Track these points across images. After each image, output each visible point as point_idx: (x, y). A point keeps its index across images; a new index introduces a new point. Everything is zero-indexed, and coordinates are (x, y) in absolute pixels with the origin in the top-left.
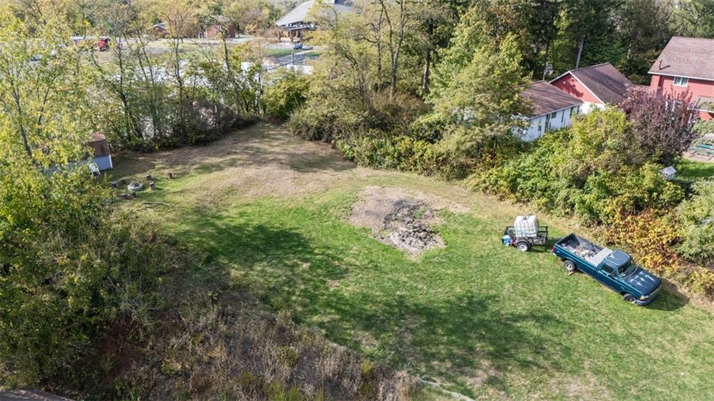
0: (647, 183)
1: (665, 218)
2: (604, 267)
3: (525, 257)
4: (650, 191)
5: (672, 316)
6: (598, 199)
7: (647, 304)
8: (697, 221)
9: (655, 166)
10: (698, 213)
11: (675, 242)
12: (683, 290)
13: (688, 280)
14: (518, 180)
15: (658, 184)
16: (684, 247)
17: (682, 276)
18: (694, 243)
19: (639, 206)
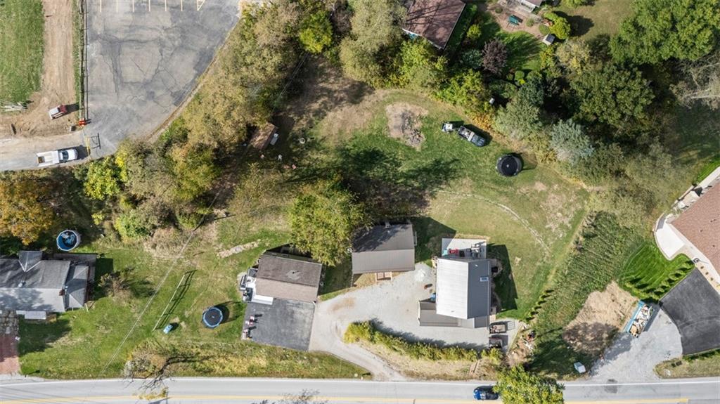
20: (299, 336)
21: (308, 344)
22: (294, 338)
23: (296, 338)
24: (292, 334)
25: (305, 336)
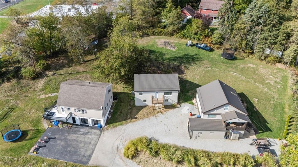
0: (207, 33)
1: (210, 38)
2: (203, 47)
3: (191, 48)
4: (207, 34)
5: (213, 52)
6: (200, 36)
7: (210, 51)
8: (215, 38)
9: (207, 29)
10: (215, 36)
11: (212, 41)
12: (214, 49)
13: (214, 47)
14: (185, 35)
15: (208, 32)
16: (213, 42)
17: (213, 47)
18: (215, 41)
19: (206, 37)
20: (83, 153)
21: (89, 160)
22: (78, 155)
23: (79, 155)
24: (77, 152)
25: (88, 153)
